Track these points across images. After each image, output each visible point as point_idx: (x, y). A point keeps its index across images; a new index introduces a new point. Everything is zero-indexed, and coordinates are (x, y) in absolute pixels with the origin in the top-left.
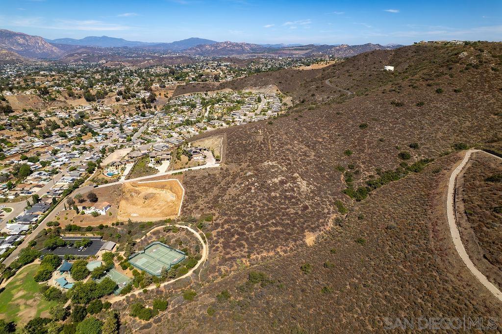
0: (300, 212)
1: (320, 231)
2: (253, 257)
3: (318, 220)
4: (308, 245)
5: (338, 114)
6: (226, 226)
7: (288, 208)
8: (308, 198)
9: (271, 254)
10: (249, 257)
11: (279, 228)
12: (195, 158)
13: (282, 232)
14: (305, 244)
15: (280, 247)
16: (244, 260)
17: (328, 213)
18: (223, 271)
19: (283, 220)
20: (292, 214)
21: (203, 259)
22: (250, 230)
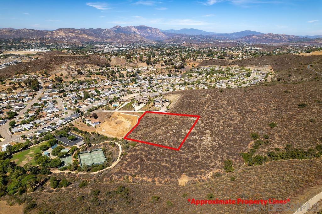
0: (190, 159)
1: (195, 178)
2: (137, 177)
3: (200, 169)
4: (179, 184)
5: (286, 92)
6: (138, 152)
7: (184, 153)
8: (204, 150)
9: (150, 180)
10: (134, 176)
11: (168, 165)
12: (157, 105)
13: (168, 168)
14: (177, 183)
15: (158, 177)
16: (130, 177)
17: (213, 167)
18: (114, 178)
19: (174, 160)
20: (183, 158)
21: (111, 167)
22: (149, 159)
